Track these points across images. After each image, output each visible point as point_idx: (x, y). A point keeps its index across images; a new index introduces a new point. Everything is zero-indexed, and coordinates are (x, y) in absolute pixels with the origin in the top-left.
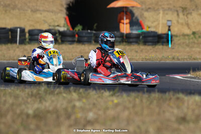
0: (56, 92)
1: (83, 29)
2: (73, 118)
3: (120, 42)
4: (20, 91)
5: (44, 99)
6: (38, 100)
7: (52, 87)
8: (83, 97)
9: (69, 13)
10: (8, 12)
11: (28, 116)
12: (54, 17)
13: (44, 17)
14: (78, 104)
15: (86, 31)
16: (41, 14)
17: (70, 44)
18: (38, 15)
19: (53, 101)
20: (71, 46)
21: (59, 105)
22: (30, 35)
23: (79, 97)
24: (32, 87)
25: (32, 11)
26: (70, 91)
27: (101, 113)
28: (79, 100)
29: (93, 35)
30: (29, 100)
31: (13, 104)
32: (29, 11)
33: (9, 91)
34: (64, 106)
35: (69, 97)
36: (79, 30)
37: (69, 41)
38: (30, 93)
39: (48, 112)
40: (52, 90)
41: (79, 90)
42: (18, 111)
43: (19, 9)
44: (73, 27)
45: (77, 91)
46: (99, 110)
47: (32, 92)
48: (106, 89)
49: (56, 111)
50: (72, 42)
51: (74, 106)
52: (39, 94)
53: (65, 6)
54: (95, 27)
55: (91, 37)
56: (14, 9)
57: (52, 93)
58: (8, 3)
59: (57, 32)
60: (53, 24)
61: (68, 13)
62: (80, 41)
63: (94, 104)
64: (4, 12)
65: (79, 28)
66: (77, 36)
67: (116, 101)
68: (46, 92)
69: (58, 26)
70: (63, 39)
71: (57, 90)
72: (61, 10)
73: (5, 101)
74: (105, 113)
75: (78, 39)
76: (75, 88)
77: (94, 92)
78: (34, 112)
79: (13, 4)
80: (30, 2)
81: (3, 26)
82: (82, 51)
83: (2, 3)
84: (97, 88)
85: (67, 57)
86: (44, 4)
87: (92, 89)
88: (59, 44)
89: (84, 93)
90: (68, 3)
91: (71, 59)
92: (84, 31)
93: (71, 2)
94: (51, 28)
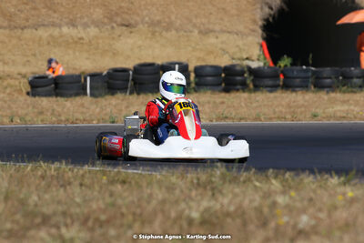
0: (242, 179)
1: (292, 65)
2: (272, 225)
3: (360, 87)
4: (177, 178)
5: (220, 192)
6: (210, 193)
7: (234, 170)
8: (290, 188)
9: (267, 35)
10: (157, 34)
11: (190, 222)
12: (240, 43)
13: (222, 43)
14: (281, 200)
15: (298, 68)
16: (217, 38)
17: (271, 92)
18: (212, 40)
19: (235, 195)
20: (272, 95)
21: (246, 202)
22: (197, 76)
23: (283, 186)
24: (199, 170)
25: (200, 32)
26: (267, 176)
27: (322, 215)
28: (284, 193)
29: (310, 74)
30: (194, 193)
31: (164, 202)
32: (196, 32)
33: (159, 177)
34: (256, 204)
35: (265, 187)
36: (286, 66)
37: (266, 87)
38: (195, 181)
39: (228, 214)
40: (235, 175)
41: (284, 175)
42: (173, 214)
43: (177, 30)
44: (275, 61)
45: (280, 176)
46: (320, 210)
47: (198, 179)
48: (333, 173)
49: (240, 213)
50: (274, 88)
51: (274, 204)
52: (211, 182)
53: (260, 23)
54: (311, 62)
55: (308, 78)
56: (168, 29)
57: (234, 180)
58: (158, 18)
59: (246, 69)
60: (238, 55)
61: (265, 35)
62: (288, 86)
63: (311, 200)
64: (149, 35)
65: (285, 62)
66: (282, 78)
67: (350, 194)
68: (223, 177)
69: (247, 59)
70: (257, 83)
71: (244, 175)
72: (253, 31)
73: (150, 196)
74: (330, 216)
75: (284, 82)
76: (276, 171)
77: (311, 178)
78: (202, 214)
79: (167, 20)
80: (196, 17)
81: (149, 60)
82: (292, 104)
83: (147, 19)
84: (316, 170)
85: (264, 114)
86: (222, 19)
87: (307, 172)
88: (250, 91)
89: (293, 180)
90: (266, 17)
91: (271, 119)
92: (294, 68)
93: (270, 15)
94: (235, 62)
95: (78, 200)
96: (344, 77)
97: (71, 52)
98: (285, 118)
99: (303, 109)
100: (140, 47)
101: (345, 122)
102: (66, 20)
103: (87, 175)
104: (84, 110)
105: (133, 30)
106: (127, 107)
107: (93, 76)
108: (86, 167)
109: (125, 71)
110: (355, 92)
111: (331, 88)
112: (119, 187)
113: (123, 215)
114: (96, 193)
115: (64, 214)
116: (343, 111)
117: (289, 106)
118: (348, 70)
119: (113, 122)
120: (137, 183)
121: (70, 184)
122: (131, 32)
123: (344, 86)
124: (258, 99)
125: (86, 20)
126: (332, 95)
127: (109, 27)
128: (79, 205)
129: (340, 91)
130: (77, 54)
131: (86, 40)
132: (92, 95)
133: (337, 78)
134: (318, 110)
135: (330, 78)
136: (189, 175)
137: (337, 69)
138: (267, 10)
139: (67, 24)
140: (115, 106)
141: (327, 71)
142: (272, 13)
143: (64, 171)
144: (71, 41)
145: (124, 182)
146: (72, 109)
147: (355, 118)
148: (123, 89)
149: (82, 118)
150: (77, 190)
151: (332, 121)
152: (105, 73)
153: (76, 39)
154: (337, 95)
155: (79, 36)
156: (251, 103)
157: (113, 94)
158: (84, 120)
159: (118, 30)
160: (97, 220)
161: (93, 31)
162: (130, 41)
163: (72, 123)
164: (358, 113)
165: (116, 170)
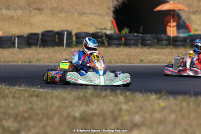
0: (103, 95)
1: (129, 32)
2: (119, 120)
3: (167, 45)
4: (67, 94)
5: (91, 102)
6: (85, 103)
7: (98, 90)
8: (129, 100)
9: (116, 16)
10: (55, 15)
11: (75, 118)
12: (101, 20)
13: (91, 20)
14: (124, 107)
15: (133, 34)
16: (88, 17)
17: (117, 47)
18: (85, 18)
19: (99, 104)
20: (118, 49)
21: (105, 108)
22: (76, 38)
23: (126, 99)
24: (79, 90)
25: (79, 14)
26: (116, 94)
27: (147, 116)
28: (126, 103)
29: (139, 38)
30: (76, 103)
31: (59, 107)
32: (77, 13)
33: (56, 93)
34: (111, 109)
35: (115, 99)
36: (126, 33)
37: (115, 44)
38: (77, 96)
39: (95, 114)
40: (99, 92)
41: (125, 93)
42: (65, 114)
43: (66, 12)
44: (120, 30)
45: (123, 94)
46: (146, 113)
47: (78, 95)
48: (153, 93)
49: (102, 114)
50: (119, 45)
51: (121, 109)
52: (86, 97)
53: (112, 9)
54: (141, 31)
55: (138, 40)
56: (61, 12)
57: (99, 96)
58: (55, 6)
59: (104, 35)
60: (99, 27)
61: (114, 16)
62: (126, 44)
63: (141, 107)
64: (51, 15)
65: (125, 31)
66: (123, 39)
67: (162, 104)
68: (92, 94)
69: (105, 29)
70: (110, 42)
71: (104, 93)
72: (108, 13)
73: (52, 104)
74: (151, 116)
75: (124, 42)
76: (121, 91)
77: (140, 95)
78: (81, 114)
79: (61, 7)
80: (77, 5)
81: (50, 29)
82: (129, 54)
83: (49, 6)
84: (143, 91)
85: (114, 60)
86: (91, 7)
87: (138, 92)
88: (106, 47)
89: (131, 96)
90: (115, 6)
91: (117, 62)
92: (131, 34)
93: (118, 5)
94: (97, 31)
95: (12, 105)
96: (158, 40)
97: (7, 23)
98: (125, 62)
99: (135, 57)
100: (45, 22)
101: (158, 64)
102: (5, 6)
103: (17, 92)
104: (14, 56)
105: (42, 12)
106: (38, 54)
107: (19, 37)
108: (16, 88)
109: (37, 34)
110: (164, 48)
111: (150, 46)
112: (34, 99)
113: (37, 114)
114: (22, 102)
115: (4, 113)
116: (157, 59)
117: (127, 55)
118: (160, 36)
119: (30, 63)
120: (45, 97)
121: (7, 96)
122: (40, 13)
123: (157, 45)
124: (110, 51)
125: (15, 6)
126: (151, 50)
127: (28, 10)
128: (12, 109)
129: (155, 47)
130: (10, 25)
131: (16, 17)
132: (18, 47)
133: (154, 40)
134: (143, 58)
135: (150, 40)
136: (73, 93)
137: (154, 35)
138: (116, 2)
139: (5, 8)
140: (31, 54)
141: (148, 36)
142: (119, 4)
143: (4, 89)
144: (7, 17)
145: (37, 96)
146: (7, 55)
147: (164, 62)
148: (36, 45)
149: (13, 60)
150: (11, 100)
151: (151, 64)
152: (26, 35)
153: (10, 17)
154: (153, 50)
155: (12, 15)
156: (106, 53)
157: (30, 47)
158: (14, 61)
159: (33, 12)
160: (23, 117)
161: (19, 12)
162: (40, 18)
163: (7, 63)
164: (165, 60)
165: (33, 89)
